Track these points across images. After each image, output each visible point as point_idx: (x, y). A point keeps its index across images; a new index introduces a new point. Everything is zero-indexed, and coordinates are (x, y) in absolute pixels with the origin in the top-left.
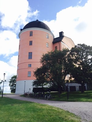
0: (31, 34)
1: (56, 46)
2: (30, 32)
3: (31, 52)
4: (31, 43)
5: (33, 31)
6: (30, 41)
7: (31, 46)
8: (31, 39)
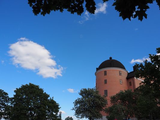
0: (105, 73)
1: (130, 81)
2: (105, 72)
3: (106, 90)
4: (106, 82)
5: (107, 71)
6: (105, 80)
7: (105, 84)
8: (105, 78)
